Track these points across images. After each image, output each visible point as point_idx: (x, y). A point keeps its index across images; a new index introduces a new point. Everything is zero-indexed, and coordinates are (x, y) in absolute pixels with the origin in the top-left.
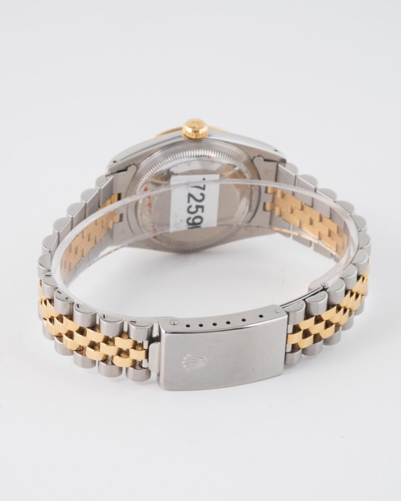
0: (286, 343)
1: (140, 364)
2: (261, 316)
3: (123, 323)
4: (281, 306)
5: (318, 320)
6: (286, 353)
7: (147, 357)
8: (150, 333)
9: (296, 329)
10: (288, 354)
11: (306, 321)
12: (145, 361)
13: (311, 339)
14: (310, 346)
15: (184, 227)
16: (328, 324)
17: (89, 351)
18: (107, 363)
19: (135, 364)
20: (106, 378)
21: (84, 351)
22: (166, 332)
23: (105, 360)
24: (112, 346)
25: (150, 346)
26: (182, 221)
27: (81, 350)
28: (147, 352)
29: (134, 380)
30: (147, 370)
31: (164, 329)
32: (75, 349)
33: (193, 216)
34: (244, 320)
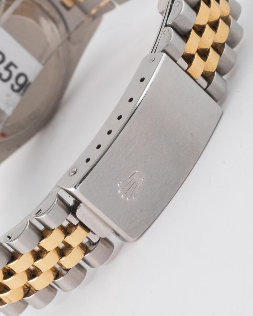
0: (195, 80)
1: (91, 244)
2: (142, 80)
3: (31, 224)
4: (152, 52)
5: (200, 30)
6: (205, 90)
7: (88, 230)
8: (64, 205)
9: (189, 59)
10: (209, 89)
11: (188, 42)
12: (90, 235)
13: (212, 54)
14: (220, 61)
15: (16, 98)
16: (214, 26)
17: (35, 282)
18: (62, 275)
19: (87, 248)
20: (76, 289)
21: (31, 288)
22: (75, 187)
23: (57, 274)
24: (47, 254)
25: (77, 216)
26: (8, 95)
27: (28, 291)
28: (81, 224)
29: (102, 263)
30: (102, 242)
31: (70, 187)
32: (22, 295)
33: (12, 81)
34: (131, 100)
